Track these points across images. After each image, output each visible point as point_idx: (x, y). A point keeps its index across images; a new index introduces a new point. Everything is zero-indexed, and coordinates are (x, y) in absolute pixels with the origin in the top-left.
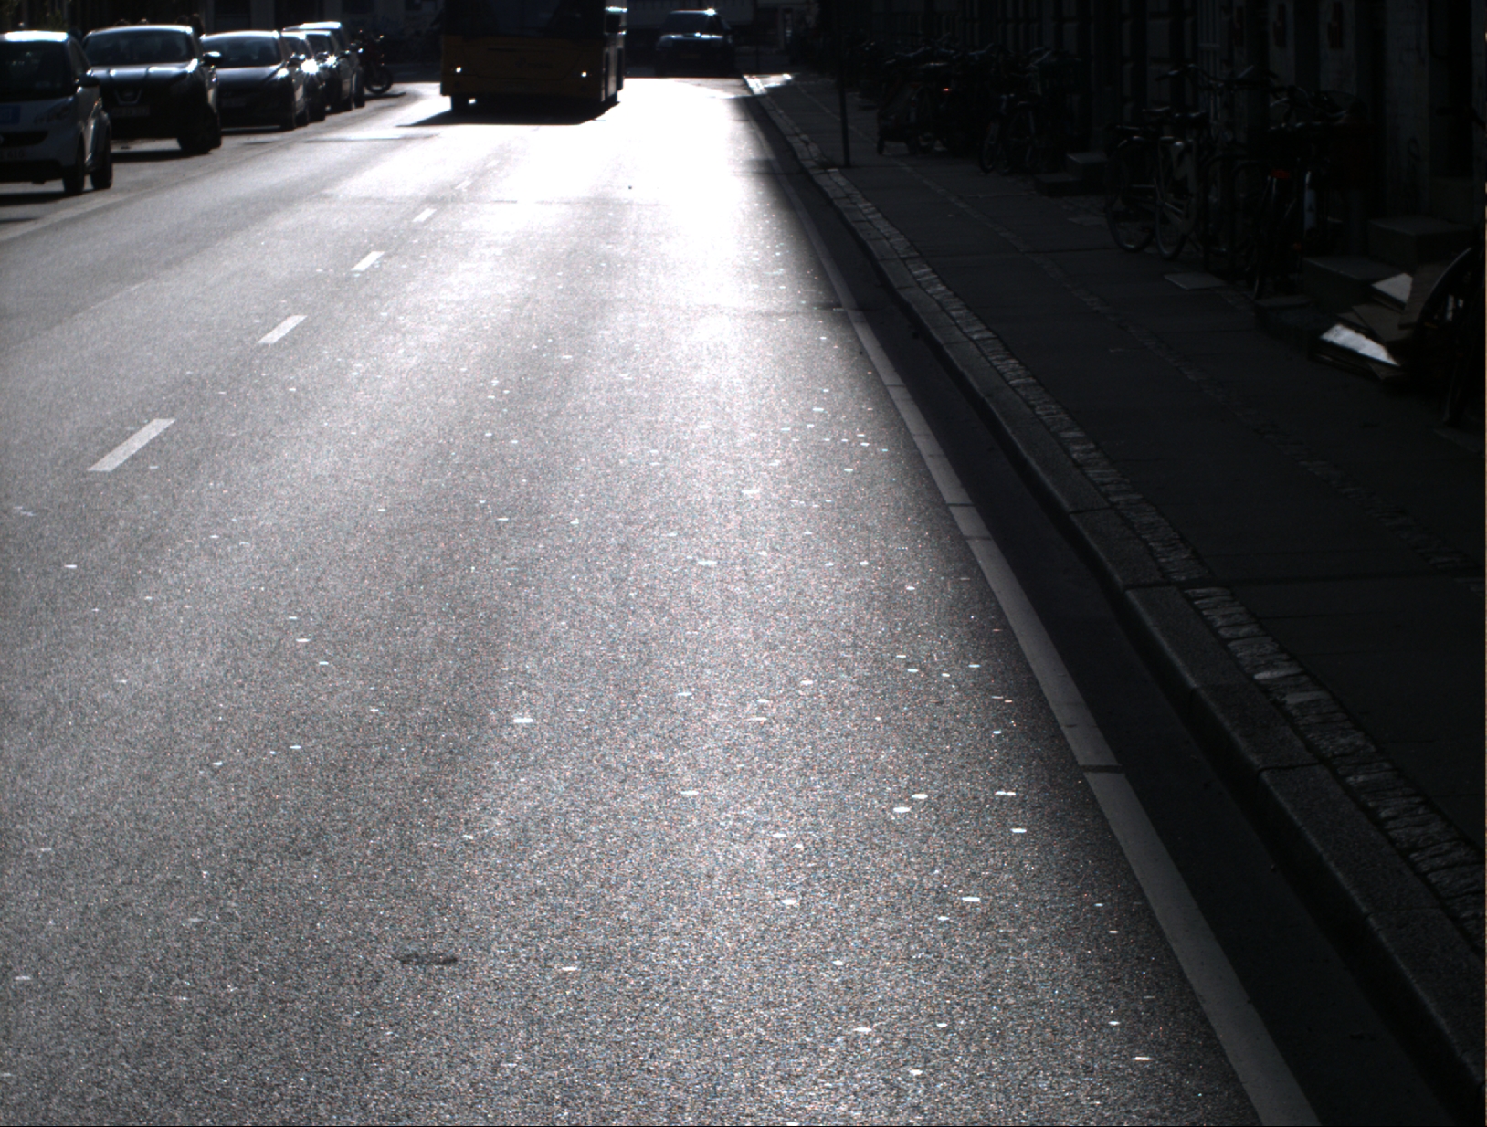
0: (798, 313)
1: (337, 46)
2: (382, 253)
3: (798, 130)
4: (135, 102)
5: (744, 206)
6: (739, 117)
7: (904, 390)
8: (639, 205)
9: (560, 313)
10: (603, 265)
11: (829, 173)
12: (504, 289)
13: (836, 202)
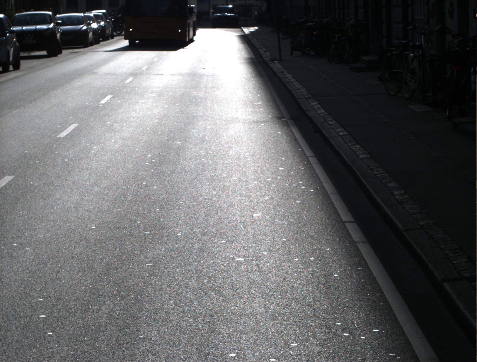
0: (268, 121)
1: (104, 18)
2: (112, 96)
3: (262, 47)
4: (32, 38)
5: (245, 76)
6: (241, 42)
7: (315, 158)
8: (207, 76)
9: (177, 122)
10: (194, 100)
11: (274, 63)
12: (156, 111)
13: (278, 74)
